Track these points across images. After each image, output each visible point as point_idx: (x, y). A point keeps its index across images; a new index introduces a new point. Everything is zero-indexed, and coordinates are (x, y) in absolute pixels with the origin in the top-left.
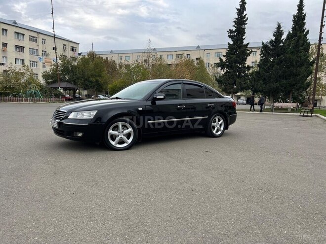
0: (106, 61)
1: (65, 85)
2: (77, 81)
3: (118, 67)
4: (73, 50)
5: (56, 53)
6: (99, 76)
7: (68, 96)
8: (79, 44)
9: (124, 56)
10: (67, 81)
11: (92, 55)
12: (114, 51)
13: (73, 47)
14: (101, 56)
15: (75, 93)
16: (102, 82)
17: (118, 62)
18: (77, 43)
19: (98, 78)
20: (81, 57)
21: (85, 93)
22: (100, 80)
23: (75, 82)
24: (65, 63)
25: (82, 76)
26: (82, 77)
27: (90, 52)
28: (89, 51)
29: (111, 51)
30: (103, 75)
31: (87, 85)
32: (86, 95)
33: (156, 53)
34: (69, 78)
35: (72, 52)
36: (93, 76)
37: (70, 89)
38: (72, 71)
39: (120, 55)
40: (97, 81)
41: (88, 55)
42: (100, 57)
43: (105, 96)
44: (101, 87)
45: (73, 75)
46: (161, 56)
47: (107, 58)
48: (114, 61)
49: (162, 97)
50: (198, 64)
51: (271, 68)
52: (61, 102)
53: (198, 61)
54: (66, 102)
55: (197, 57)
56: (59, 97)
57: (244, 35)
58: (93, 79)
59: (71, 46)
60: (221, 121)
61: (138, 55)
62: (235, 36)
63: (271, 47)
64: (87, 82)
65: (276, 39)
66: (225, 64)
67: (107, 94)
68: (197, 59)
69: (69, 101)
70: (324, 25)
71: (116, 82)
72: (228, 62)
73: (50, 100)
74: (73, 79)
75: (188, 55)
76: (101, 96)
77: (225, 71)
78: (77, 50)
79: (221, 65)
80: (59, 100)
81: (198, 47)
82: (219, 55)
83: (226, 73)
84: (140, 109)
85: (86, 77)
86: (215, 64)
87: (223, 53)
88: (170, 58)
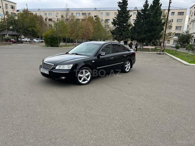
0: (36, 16)
1: (11, 33)
2: (19, 30)
3: (44, 20)
4: (12, 8)
5: (3, 11)
6: (34, 27)
8: (16, 4)
9: (47, 13)
10: (12, 30)
11: (26, 12)
12: (41, 9)
13: (12, 6)
14: (32, 12)
15: (18, 38)
16: (36, 31)
18: (15, 3)
19: (34, 29)
22: (35, 30)
23: (17, 31)
24: (9, 17)
26: (22, 28)
27: (24, 9)
29: (39, 9)
30: (36, 26)
31: (26, 33)
33: (69, 11)
34: (13, 28)
35: (12, 9)
36: (30, 27)
37: (14, 35)
39: (45, 12)
40: (33, 30)
41: (23, 12)
42: (31, 13)
43: (38, 40)
44: (36, 34)
45: (16, 26)
46: (72, 13)
47: (36, 14)
48: (41, 16)
49: (104, 54)
50: (96, 19)
51: (142, 26)
52: (10, 45)
53: (96, 18)
54: (13, 44)
55: (95, 15)
56: (8, 42)
57: (127, 6)
58: (30, 29)
59: (11, 6)
60: (129, 64)
61: (57, 12)
62: (122, 6)
63: (142, 13)
64: (26, 31)
65: (145, 9)
66: (116, 23)
67: (38, 38)
68: (95, 16)
69: (15, 44)
70: (171, 2)
71: (47, 32)
72: (118, 21)
73: (3, 43)
74: (16, 29)
75: (89, 13)
76: (35, 40)
77: (116, 27)
78: (15, 8)
79: (114, 23)
80: (8, 43)
81: (95, 9)
82: (108, 14)
83: (116, 28)
84: (93, 61)
85: (25, 28)
86: (106, 20)
87: (110, 13)
88: (78, 15)
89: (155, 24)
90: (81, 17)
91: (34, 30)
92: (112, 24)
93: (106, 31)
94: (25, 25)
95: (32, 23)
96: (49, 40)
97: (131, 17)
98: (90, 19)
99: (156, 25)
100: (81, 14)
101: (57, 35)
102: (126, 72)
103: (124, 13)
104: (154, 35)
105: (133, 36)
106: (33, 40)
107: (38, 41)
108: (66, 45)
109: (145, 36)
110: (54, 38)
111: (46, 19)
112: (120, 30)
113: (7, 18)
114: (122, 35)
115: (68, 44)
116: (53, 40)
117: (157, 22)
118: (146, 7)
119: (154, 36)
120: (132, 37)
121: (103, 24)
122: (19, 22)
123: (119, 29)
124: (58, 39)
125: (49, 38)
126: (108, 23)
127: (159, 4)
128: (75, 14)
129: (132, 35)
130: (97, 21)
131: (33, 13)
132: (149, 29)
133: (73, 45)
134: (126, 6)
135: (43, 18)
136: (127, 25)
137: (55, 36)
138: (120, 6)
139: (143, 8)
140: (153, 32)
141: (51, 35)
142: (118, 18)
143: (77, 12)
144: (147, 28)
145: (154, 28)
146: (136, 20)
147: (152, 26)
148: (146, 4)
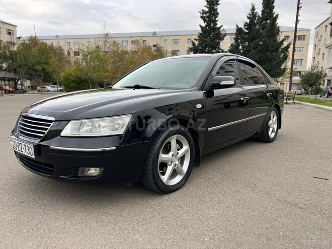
0: (51, 47)
1: (3, 74)
2: (18, 70)
3: (66, 54)
4: (9, 33)
6: (47, 63)
7: (7, 88)
8: (16, 26)
9: (72, 41)
11: (34, 41)
12: (60, 36)
13: (9, 30)
14: (45, 41)
15: (16, 84)
16: (50, 71)
17: (65, 48)
18: (14, 26)
19: (45, 66)
20: (21, 42)
21: (28, 83)
22: (48, 69)
23: (15, 71)
25: (24, 63)
26: (24, 65)
27: (31, 37)
28: (29, 36)
29: (57, 36)
30: (50, 63)
31: (31, 75)
32: (29, 87)
33: (109, 38)
34: (8, 67)
35: (8, 36)
36: (38, 63)
37: (9, 80)
38: (11, 58)
39: (68, 41)
40: (44, 69)
41: (29, 40)
42: (43, 43)
43: (54, 87)
44: (50, 77)
45: (13, 62)
46: (114, 42)
47: (52, 44)
48: (60, 47)
49: (232, 82)
50: (155, 51)
51: (246, 53)
53: (155, 48)
54: (6, 95)
55: (155, 44)
57: (217, 17)
58: (39, 67)
59: (7, 29)
60: (275, 118)
61: (89, 40)
62: (207, 17)
63: (245, 30)
64: (30, 71)
65: (250, 22)
66: (198, 49)
67: (56, 84)
68: (154, 46)
69: (10, 94)
70: (301, 7)
71: (70, 70)
72: (201, 46)
74: (13, 68)
75: (144, 41)
76: (49, 88)
78: (15, 34)
79: (194, 50)
81: (155, 33)
82: (176, 42)
84: (199, 106)
85: (30, 65)
86: (172, 51)
87: (180, 40)
88: (124, 43)
89: (270, 48)
90: (130, 47)
91: (46, 70)
94: (30, 61)
95: (43, 57)
96: (72, 84)
97: (225, 38)
99: (273, 51)
100: (130, 43)
101: (87, 75)
102: (269, 140)
103: (212, 31)
104: (270, 68)
106: (45, 87)
107: (53, 89)
110: (82, 82)
111: (69, 53)
116: (79, 84)
117: (274, 45)
118: (252, 17)
122: (18, 55)
124: (90, 83)
125: (73, 82)
127: (274, 14)
130: (158, 53)
131: (46, 43)
134: (215, 18)
135: (63, 51)
137: (84, 77)
138: (205, 17)
139: (248, 21)
140: (268, 64)
141: (75, 75)
142: (202, 40)
143: (123, 40)
144: (257, 56)
145: (270, 56)
146: (232, 45)
147: (266, 53)
148: (253, 12)
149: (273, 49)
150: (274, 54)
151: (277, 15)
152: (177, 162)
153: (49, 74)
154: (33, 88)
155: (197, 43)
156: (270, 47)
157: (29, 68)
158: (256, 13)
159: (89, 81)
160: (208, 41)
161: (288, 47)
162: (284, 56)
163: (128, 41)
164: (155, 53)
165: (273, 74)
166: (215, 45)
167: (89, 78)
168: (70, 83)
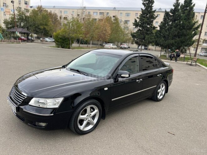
0: (50, 14)
1: (20, 30)
2: (29, 28)
3: (59, 18)
4: (26, 4)
5: (13, 6)
6: (46, 25)
7: (23, 38)
9: (63, 10)
10: (22, 27)
11: (40, 8)
12: (56, 6)
13: (26, 1)
14: (47, 9)
15: (28, 36)
16: (48, 29)
17: (59, 15)
19: (45, 27)
20: (32, 9)
21: (35, 35)
22: (47, 28)
24: (20, 13)
25: (33, 24)
26: (34, 25)
27: (39, 6)
29: (54, 7)
30: (48, 24)
31: (37, 31)
32: (36, 37)
33: (86, 10)
34: (24, 25)
36: (42, 24)
37: (24, 33)
38: (26, 20)
39: (61, 10)
40: (44, 29)
41: (37, 8)
42: (45, 10)
43: (50, 39)
44: (48, 33)
45: (27, 23)
46: (89, 12)
47: (51, 11)
48: (56, 14)
49: (127, 76)
50: (114, 20)
51: (170, 29)
52: (18, 43)
53: (114, 18)
54: (22, 43)
55: (114, 15)
56: (16, 39)
57: (153, 4)
58: (42, 27)
59: (25, 1)
60: (164, 87)
61: (73, 10)
62: (147, 4)
63: (171, 14)
64: (37, 29)
65: (175, 9)
66: (139, 24)
67: (51, 37)
68: (114, 17)
69: (24, 42)
71: (59, 31)
72: (141, 23)
73: (10, 41)
74: (27, 26)
75: (108, 13)
76: (47, 39)
77: (138, 29)
78: (29, 4)
79: (136, 25)
80: (17, 42)
81: (115, 8)
82: (128, 15)
83: (138, 31)
84: (106, 89)
85: (36, 25)
86: (125, 21)
87: (131, 14)
88: (95, 14)
90: (98, 17)
91: (45, 29)
92: (134, 25)
93: (124, 33)
94: (37, 22)
95: (44, 20)
96: (60, 40)
97: (156, 18)
98: (108, 19)
99: (188, 29)
100: (98, 14)
101: (69, 35)
102: (158, 100)
103: (148, 13)
104: (184, 40)
105: (158, 41)
106: (45, 39)
108: (79, 46)
109: (173, 41)
110: (65, 39)
111: (61, 18)
112: (143, 32)
113: (18, 13)
114: (144, 39)
115: (81, 45)
116: (64, 40)
117: (189, 25)
118: (177, 6)
119: (184, 42)
120: (156, 41)
121: (122, 25)
122: (30, 19)
123: (141, 32)
124: (70, 40)
125: (61, 39)
126: (127, 24)
127: (192, 4)
128: (92, 13)
129: (157, 39)
130: (116, 21)
131: (47, 11)
132: (178, 33)
133: (87, 47)
134: (152, 5)
135: (57, 16)
136: (151, 27)
137: (67, 36)
138: (145, 4)
139: (173, 8)
140: (183, 38)
141: (62, 34)
142: (142, 19)
143: (94, 11)
144: (176, 32)
145: (185, 32)
146: (162, 22)
147: (183, 30)
148: (177, 2)
149: (188, 28)
150: (188, 31)
151: (194, 5)
152: (90, 119)
153: (48, 32)
154: (38, 38)
155: (138, 20)
156: (186, 27)
157: (36, 27)
158: (179, 3)
159: (70, 39)
160: (146, 20)
161: (198, 27)
162: (194, 33)
163: (97, 12)
164: (114, 21)
165: (185, 44)
166: (149, 23)
167: (70, 37)
168: (58, 39)
